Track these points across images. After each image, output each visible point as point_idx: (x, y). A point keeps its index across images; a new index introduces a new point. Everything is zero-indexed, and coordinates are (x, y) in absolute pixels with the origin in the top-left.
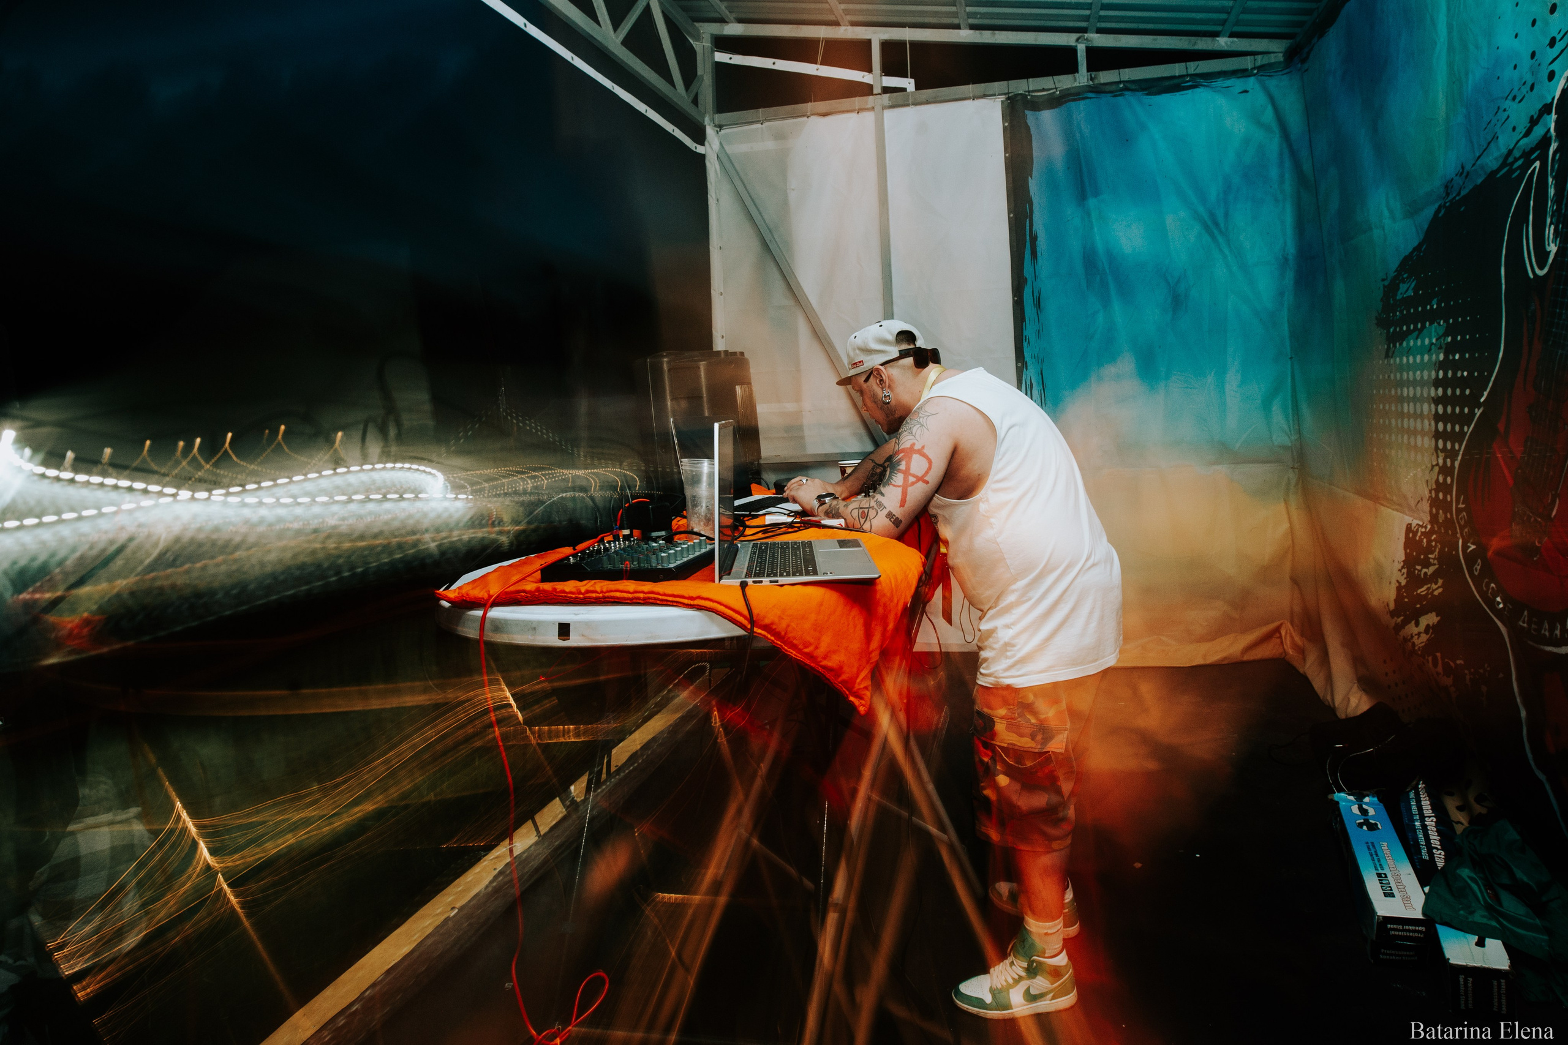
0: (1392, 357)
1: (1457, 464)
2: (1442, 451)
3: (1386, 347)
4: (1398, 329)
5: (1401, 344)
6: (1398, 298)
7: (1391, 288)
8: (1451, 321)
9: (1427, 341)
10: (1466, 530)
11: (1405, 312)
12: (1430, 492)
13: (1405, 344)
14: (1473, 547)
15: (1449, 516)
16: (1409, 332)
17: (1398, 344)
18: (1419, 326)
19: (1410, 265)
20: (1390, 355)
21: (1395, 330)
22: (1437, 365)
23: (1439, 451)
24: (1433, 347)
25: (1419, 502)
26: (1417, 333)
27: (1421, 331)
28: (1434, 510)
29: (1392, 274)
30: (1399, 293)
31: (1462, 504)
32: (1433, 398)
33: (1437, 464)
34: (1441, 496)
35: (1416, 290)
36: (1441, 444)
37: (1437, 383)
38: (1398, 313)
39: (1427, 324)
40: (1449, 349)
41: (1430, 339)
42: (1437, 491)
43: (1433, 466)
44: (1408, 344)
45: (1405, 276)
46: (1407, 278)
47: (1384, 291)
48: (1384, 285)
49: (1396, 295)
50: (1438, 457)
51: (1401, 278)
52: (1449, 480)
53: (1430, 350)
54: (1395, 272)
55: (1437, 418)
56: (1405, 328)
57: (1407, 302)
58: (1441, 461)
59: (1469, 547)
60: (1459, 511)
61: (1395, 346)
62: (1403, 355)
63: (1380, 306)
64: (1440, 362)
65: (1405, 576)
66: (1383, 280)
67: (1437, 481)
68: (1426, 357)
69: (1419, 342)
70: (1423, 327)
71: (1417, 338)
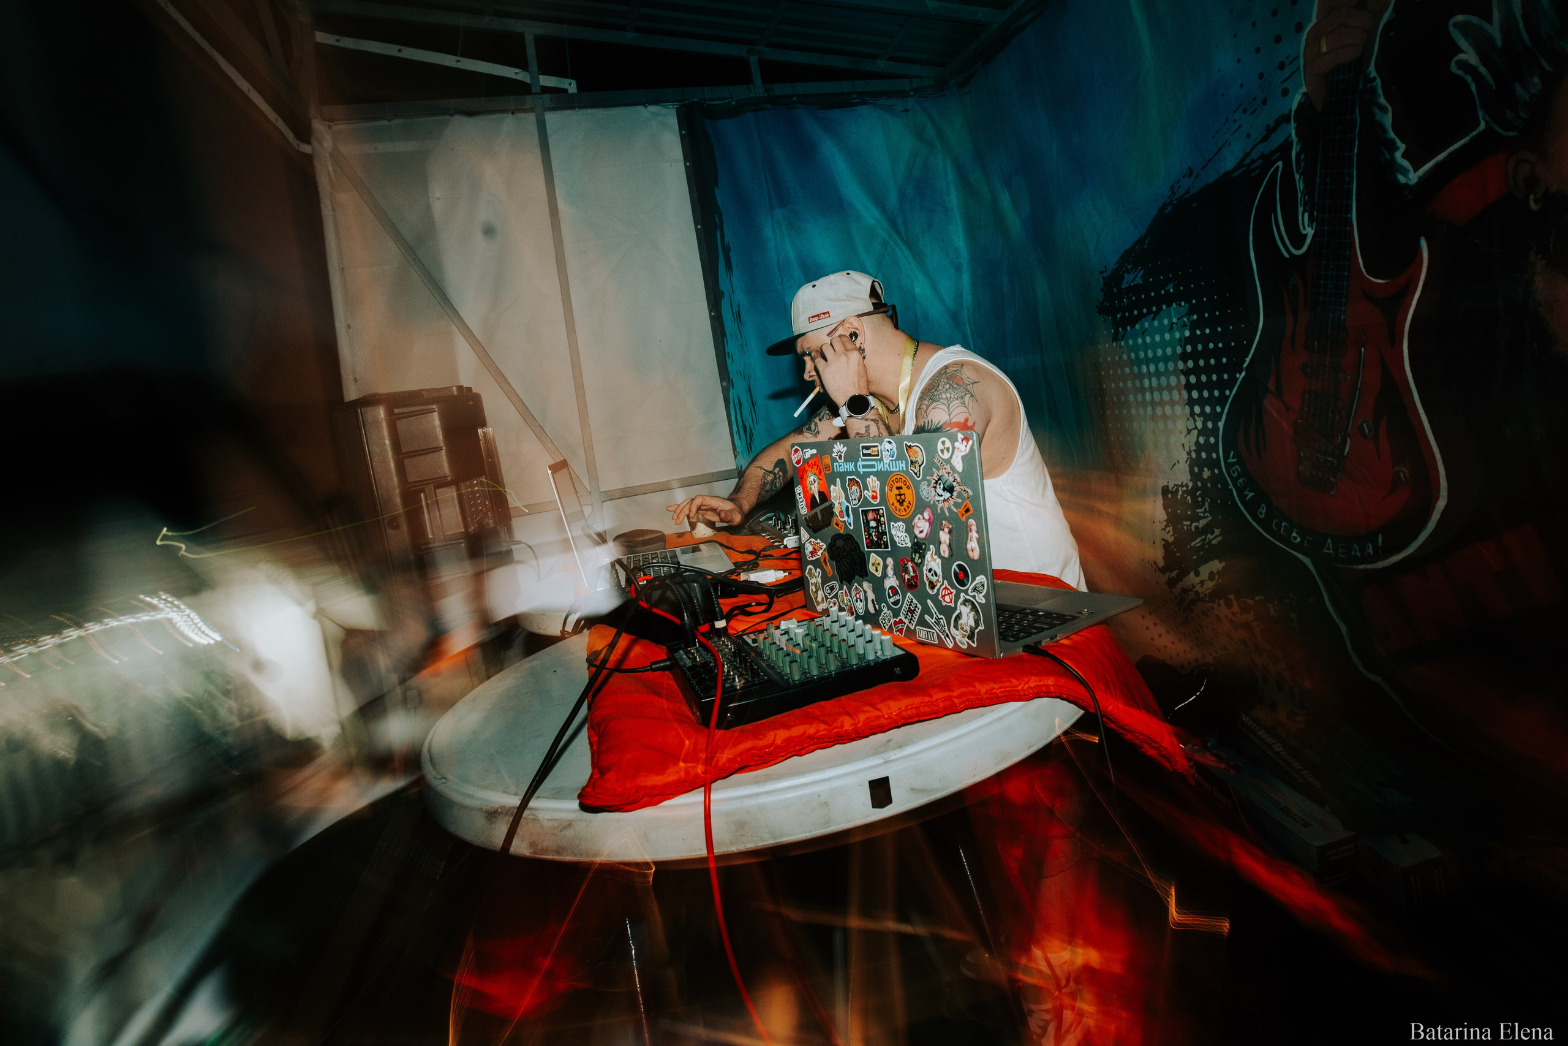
0: (1122, 339)
1: (1221, 425)
2: (1199, 415)
3: (1113, 331)
4: (1127, 314)
5: (1133, 327)
6: (1123, 287)
7: (1113, 279)
8: (1194, 301)
9: (1166, 322)
10: (1240, 481)
11: (1134, 298)
12: (1189, 453)
13: (1137, 327)
14: (1251, 494)
15: (1216, 471)
16: (1141, 316)
17: (1129, 328)
18: (1154, 309)
19: (1130, 258)
20: (1120, 337)
21: (1123, 316)
22: (1183, 341)
23: (1196, 416)
24: (1174, 326)
25: (1175, 464)
26: (1152, 315)
27: (1156, 313)
28: (1196, 470)
29: (1112, 266)
30: (1125, 281)
31: (1233, 458)
32: (1181, 371)
33: (1196, 428)
34: (1204, 455)
35: (1143, 277)
36: (1197, 409)
37: (1184, 357)
38: (1125, 300)
39: (1164, 307)
40: (1193, 326)
41: (1170, 319)
42: (1198, 452)
43: (1189, 431)
44: (1142, 326)
45: (1129, 267)
46: (1132, 269)
47: (1104, 282)
48: (1103, 277)
49: (1121, 284)
50: (1195, 421)
51: (1124, 269)
52: (1212, 440)
53: (1171, 328)
54: (1115, 265)
55: (1189, 387)
56: (1136, 312)
57: (1134, 289)
58: (1199, 425)
59: (1247, 495)
60: (1229, 466)
61: (1125, 330)
62: (1137, 336)
63: (1101, 296)
64: (1186, 338)
65: (1171, 533)
66: (1101, 272)
67: (1197, 443)
68: (1167, 336)
69: (1156, 323)
70: (1159, 309)
71: (1153, 320)
